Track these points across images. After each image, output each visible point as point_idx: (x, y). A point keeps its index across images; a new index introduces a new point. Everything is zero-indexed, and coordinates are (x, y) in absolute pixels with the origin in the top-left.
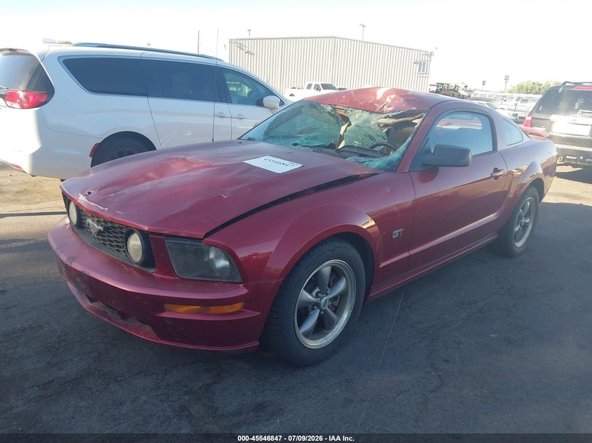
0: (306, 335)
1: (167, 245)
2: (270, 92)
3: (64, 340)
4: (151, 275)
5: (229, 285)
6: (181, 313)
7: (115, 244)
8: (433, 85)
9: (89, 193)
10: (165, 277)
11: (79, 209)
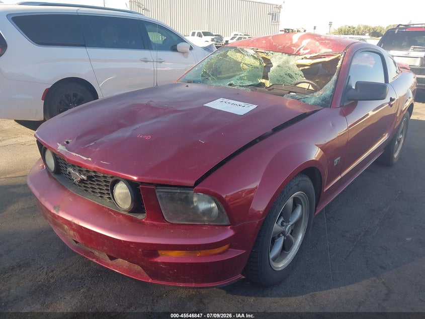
0: (274, 259)
1: (158, 194)
2: (181, 40)
3: (52, 277)
4: (140, 222)
5: (217, 228)
6: (173, 256)
7: (98, 191)
8: (282, 31)
9: (68, 142)
10: (154, 223)
11: (57, 158)
